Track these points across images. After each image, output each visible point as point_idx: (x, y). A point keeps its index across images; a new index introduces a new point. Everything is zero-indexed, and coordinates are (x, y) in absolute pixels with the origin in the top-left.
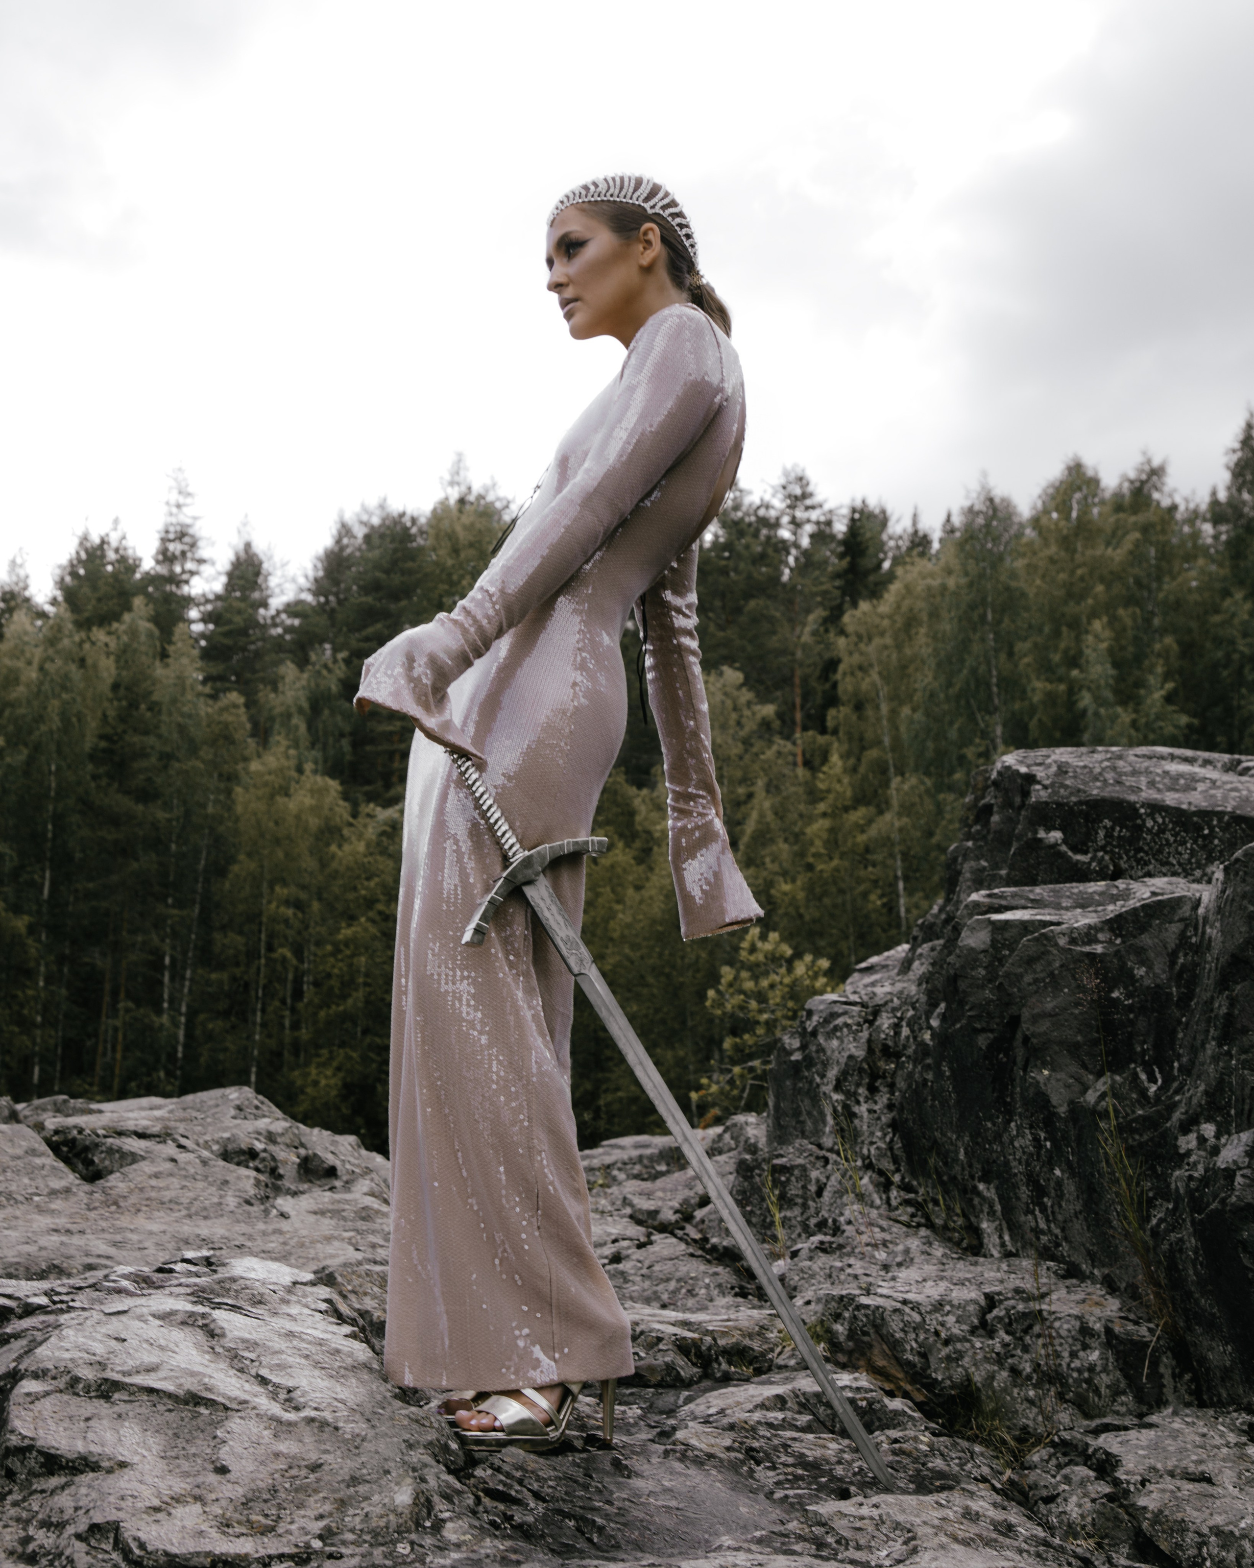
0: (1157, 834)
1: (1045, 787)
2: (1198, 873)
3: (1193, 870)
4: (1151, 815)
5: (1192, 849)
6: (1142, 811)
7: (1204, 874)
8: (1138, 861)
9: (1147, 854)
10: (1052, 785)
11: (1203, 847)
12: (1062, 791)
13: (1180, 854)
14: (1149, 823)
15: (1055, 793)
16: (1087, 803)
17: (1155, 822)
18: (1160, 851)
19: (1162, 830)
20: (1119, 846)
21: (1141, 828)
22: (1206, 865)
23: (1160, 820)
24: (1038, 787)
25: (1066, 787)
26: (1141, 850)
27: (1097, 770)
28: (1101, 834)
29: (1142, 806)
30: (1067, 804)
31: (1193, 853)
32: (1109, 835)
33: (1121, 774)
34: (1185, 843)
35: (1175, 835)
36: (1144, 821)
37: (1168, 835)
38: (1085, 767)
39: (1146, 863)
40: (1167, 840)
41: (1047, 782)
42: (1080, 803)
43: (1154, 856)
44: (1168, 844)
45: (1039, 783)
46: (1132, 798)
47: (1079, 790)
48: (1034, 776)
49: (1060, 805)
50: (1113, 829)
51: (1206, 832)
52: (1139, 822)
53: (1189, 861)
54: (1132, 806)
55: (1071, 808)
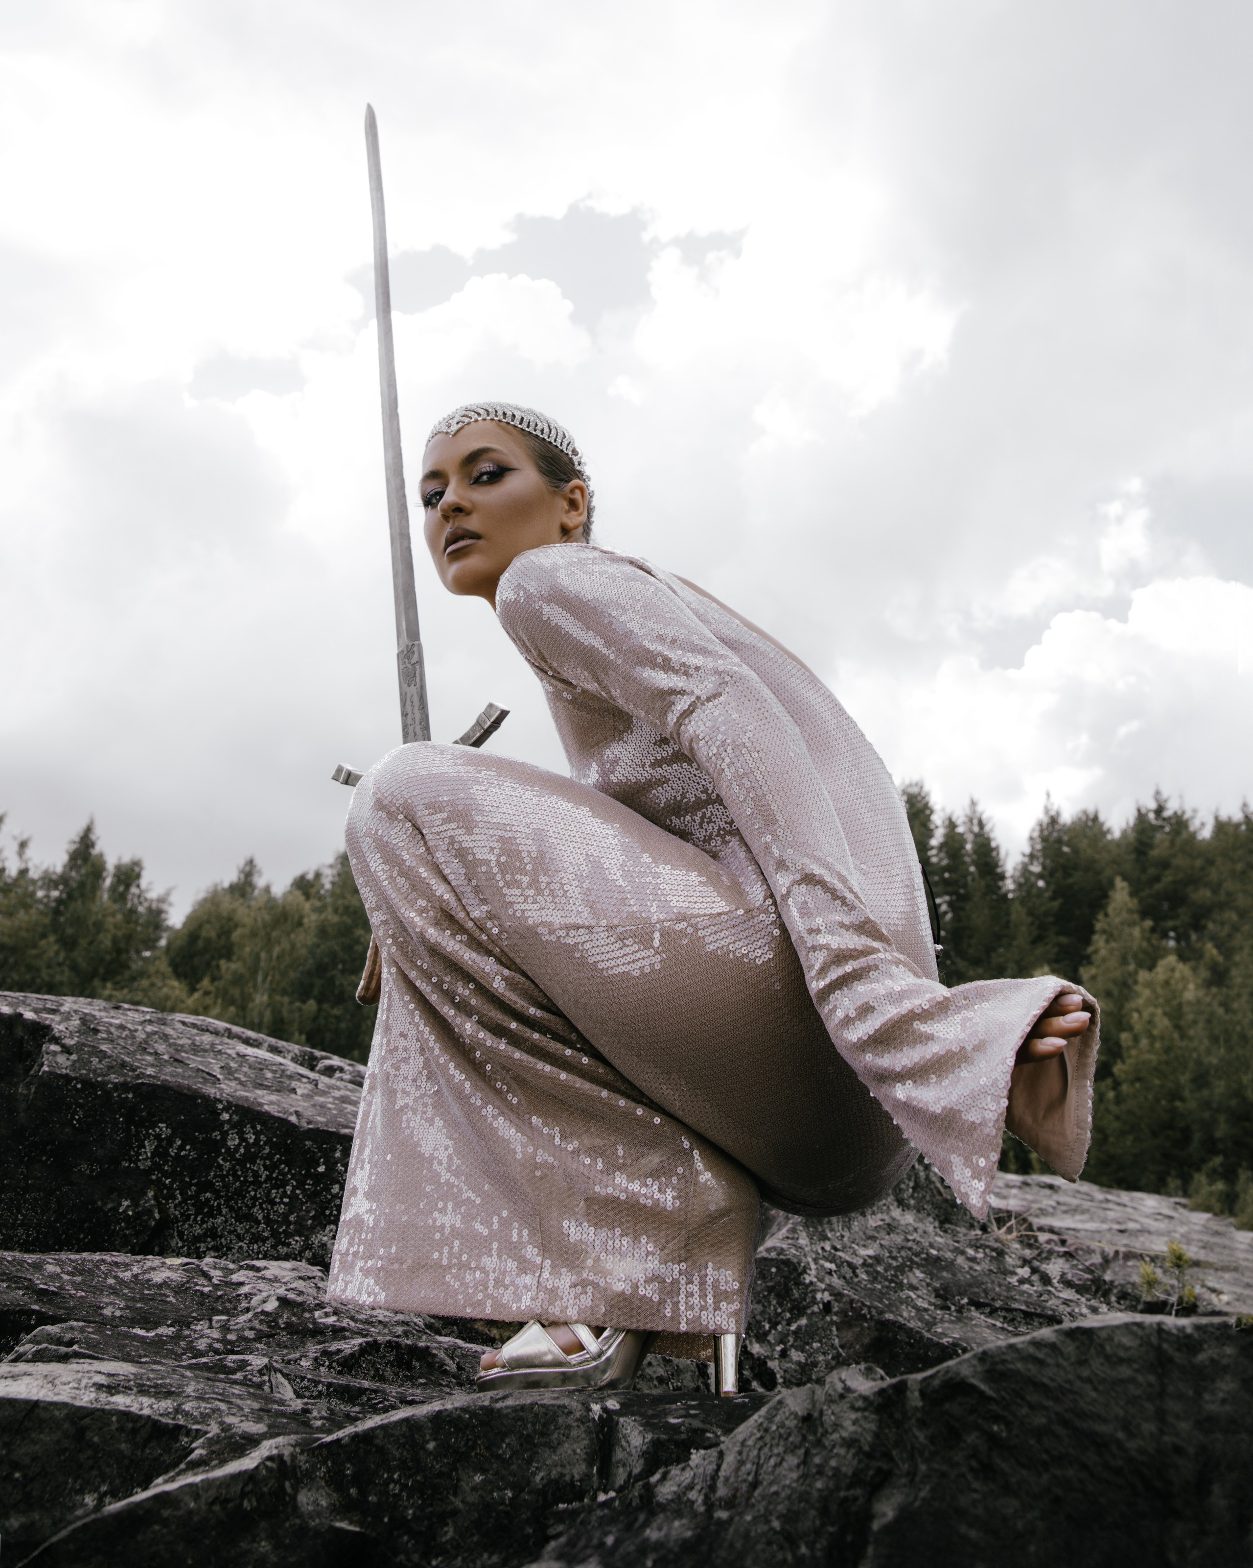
0: (241, 1162)
1: (67, 1050)
2: (296, 1242)
3: (288, 1235)
4: (239, 1127)
5: (293, 1197)
6: (226, 1116)
7: (307, 1246)
8: (199, 1206)
9: (217, 1196)
10: (80, 1047)
11: (312, 1196)
12: (95, 1060)
13: (273, 1203)
14: (233, 1141)
15: (83, 1062)
16: (137, 1089)
17: (243, 1139)
18: (240, 1193)
19: (250, 1157)
20: (171, 1175)
21: (216, 1147)
22: (312, 1229)
23: (252, 1138)
24: (54, 1048)
25: (103, 1055)
26: (208, 1186)
27: (141, 1035)
28: (149, 1147)
29: (226, 1109)
30: (103, 1085)
31: (292, 1207)
32: (160, 1153)
33: (179, 1049)
34: (284, 1184)
35: (270, 1168)
36: (225, 1135)
37: (259, 1166)
38: (122, 1027)
39: (213, 1213)
40: (256, 1175)
41: (69, 1042)
42: (124, 1087)
43: (228, 1199)
44: (257, 1183)
45: (56, 1040)
46: (211, 1091)
47: (123, 1065)
48: (48, 1028)
49: (89, 1085)
50: (170, 1141)
51: (321, 1169)
52: (216, 1135)
53: (286, 1216)
54: (210, 1103)
55: (107, 1094)
